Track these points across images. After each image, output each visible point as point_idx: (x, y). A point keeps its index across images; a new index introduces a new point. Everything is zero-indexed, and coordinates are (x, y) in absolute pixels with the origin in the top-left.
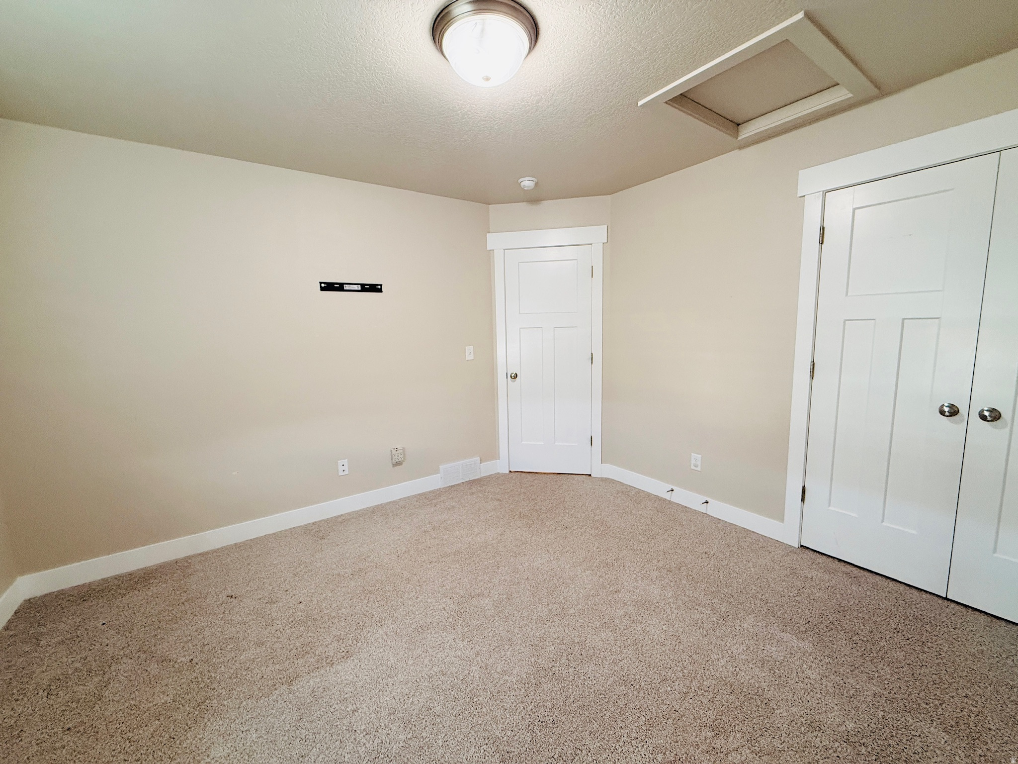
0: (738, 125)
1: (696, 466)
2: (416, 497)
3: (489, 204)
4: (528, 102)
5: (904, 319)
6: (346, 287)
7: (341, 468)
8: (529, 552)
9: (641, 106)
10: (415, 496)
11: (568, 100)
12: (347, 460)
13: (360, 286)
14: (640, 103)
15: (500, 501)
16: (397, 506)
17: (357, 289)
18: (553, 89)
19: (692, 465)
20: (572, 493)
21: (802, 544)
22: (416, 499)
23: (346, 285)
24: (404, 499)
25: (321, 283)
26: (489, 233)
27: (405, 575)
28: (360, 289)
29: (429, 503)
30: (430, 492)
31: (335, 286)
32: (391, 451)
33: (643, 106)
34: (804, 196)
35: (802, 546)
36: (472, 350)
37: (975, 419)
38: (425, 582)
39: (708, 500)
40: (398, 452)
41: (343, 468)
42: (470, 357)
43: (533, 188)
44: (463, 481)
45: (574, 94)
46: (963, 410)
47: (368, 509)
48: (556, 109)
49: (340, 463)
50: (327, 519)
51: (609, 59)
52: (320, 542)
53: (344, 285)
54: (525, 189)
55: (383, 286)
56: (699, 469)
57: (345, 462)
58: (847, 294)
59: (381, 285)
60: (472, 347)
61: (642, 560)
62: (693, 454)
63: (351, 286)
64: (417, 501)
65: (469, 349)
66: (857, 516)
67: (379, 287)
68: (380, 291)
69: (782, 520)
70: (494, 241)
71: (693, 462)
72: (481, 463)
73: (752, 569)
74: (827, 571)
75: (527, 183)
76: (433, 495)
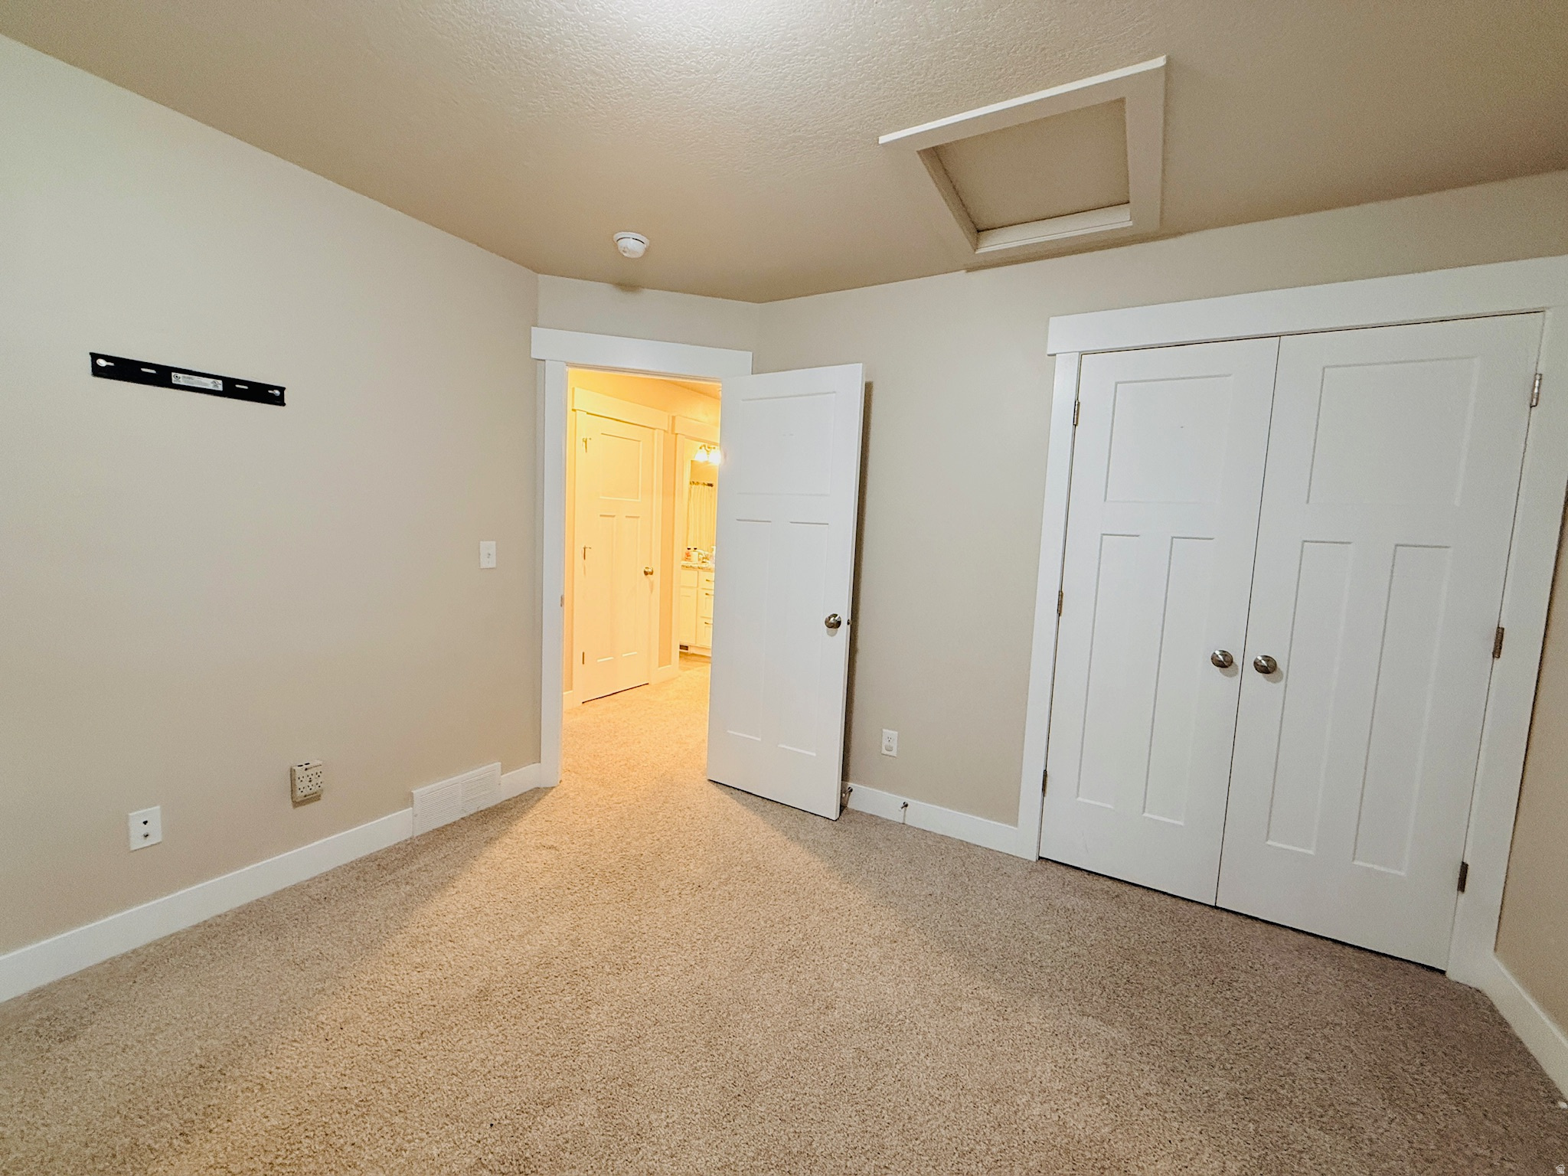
0: (978, 231)
1: (890, 750)
2: (353, 868)
3: (538, 273)
4: (698, 63)
5: (1173, 538)
6: (178, 379)
7: (136, 829)
8: (643, 956)
9: (882, 144)
10: (351, 867)
11: (773, 86)
12: (158, 807)
13: (220, 382)
14: (883, 139)
15: (555, 848)
16: (306, 899)
17: (211, 387)
18: (757, 50)
19: (884, 748)
20: (689, 813)
21: (1041, 855)
22: (354, 873)
23: (179, 375)
24: (325, 877)
25: (95, 357)
26: (536, 326)
27: (354, 1093)
28: (220, 388)
29: (389, 878)
30: (389, 850)
31: (144, 370)
32: (292, 771)
33: (885, 145)
34: (1055, 355)
35: (1040, 858)
36: (493, 551)
37: (1250, 671)
38: (413, 1096)
39: (907, 801)
40: (309, 772)
41: (145, 829)
42: (488, 562)
43: (641, 255)
44: (464, 815)
45: (790, 76)
46: (1237, 660)
47: (219, 921)
48: (745, 99)
49: (136, 817)
50: (85, 973)
51: (877, 24)
52: (58, 1050)
53: (173, 374)
54: (625, 254)
55: (285, 392)
56: (894, 753)
57: (154, 813)
58: (1105, 500)
59: (282, 390)
60: (494, 543)
61: (845, 930)
62: (884, 730)
63: (196, 378)
64: (358, 879)
65: (488, 547)
66: (1112, 808)
67: (277, 392)
68: (279, 401)
69: (1015, 824)
70: (544, 342)
71: (885, 742)
72: (502, 775)
73: (1000, 910)
74: (1087, 894)
75: (632, 245)
76: (398, 856)
